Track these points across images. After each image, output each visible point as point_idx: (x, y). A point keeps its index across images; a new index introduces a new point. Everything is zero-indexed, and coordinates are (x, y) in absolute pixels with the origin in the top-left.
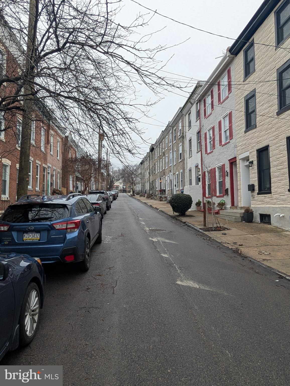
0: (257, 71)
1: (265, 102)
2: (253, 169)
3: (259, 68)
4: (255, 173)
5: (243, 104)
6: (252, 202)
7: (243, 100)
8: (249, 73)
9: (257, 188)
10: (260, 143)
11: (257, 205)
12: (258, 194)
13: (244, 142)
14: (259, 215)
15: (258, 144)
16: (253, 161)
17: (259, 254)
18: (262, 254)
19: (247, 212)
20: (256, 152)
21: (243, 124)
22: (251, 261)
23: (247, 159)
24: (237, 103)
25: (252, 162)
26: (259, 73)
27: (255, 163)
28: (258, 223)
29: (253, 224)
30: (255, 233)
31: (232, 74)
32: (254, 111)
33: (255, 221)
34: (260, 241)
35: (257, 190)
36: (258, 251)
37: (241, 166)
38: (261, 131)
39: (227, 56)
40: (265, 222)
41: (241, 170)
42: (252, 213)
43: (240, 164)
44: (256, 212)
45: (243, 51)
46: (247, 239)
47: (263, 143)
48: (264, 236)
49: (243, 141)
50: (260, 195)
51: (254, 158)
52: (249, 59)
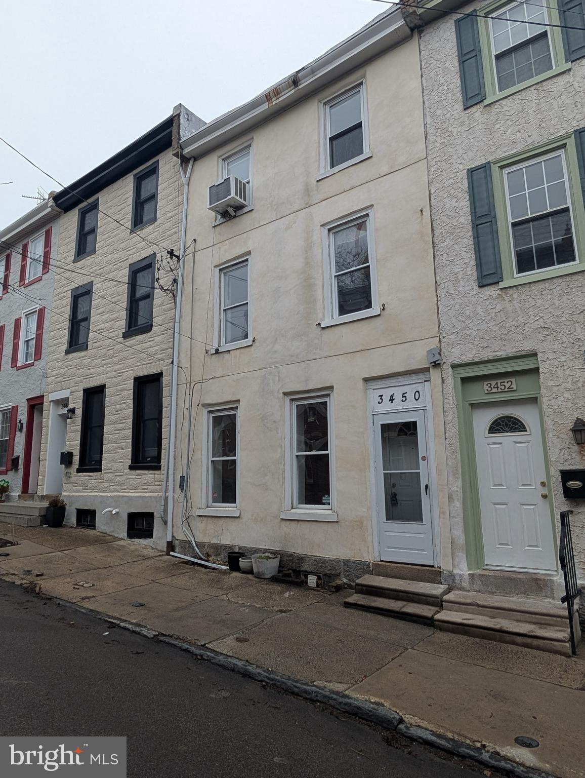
0: (98, 255)
1: (107, 310)
2: (73, 422)
3: (102, 250)
4: (76, 431)
5: (68, 301)
6: (65, 486)
7: (69, 294)
8: (84, 252)
9: (76, 459)
10: (91, 377)
11: (74, 491)
12: (78, 471)
13: (62, 371)
14: (76, 510)
15: (88, 380)
16: (74, 409)
17: (74, 588)
18: (80, 587)
19: (54, 507)
20: (82, 392)
21: (63, 337)
22: (59, 604)
23: (64, 402)
24: (56, 295)
25: (72, 411)
26: (101, 258)
27: (79, 412)
28: (71, 527)
29: (63, 530)
30: (67, 548)
31: (54, 239)
32: (86, 319)
33: (67, 524)
34: (77, 564)
35: (78, 463)
36: (73, 583)
37: (50, 415)
38: (94, 357)
39: (49, 206)
40: (86, 526)
41: (50, 422)
42: (63, 508)
43: (49, 410)
44: (70, 506)
45: (79, 210)
46: (51, 562)
47: (96, 379)
48: (82, 550)
49: (61, 368)
50: (81, 474)
51: (77, 403)
52: (87, 228)
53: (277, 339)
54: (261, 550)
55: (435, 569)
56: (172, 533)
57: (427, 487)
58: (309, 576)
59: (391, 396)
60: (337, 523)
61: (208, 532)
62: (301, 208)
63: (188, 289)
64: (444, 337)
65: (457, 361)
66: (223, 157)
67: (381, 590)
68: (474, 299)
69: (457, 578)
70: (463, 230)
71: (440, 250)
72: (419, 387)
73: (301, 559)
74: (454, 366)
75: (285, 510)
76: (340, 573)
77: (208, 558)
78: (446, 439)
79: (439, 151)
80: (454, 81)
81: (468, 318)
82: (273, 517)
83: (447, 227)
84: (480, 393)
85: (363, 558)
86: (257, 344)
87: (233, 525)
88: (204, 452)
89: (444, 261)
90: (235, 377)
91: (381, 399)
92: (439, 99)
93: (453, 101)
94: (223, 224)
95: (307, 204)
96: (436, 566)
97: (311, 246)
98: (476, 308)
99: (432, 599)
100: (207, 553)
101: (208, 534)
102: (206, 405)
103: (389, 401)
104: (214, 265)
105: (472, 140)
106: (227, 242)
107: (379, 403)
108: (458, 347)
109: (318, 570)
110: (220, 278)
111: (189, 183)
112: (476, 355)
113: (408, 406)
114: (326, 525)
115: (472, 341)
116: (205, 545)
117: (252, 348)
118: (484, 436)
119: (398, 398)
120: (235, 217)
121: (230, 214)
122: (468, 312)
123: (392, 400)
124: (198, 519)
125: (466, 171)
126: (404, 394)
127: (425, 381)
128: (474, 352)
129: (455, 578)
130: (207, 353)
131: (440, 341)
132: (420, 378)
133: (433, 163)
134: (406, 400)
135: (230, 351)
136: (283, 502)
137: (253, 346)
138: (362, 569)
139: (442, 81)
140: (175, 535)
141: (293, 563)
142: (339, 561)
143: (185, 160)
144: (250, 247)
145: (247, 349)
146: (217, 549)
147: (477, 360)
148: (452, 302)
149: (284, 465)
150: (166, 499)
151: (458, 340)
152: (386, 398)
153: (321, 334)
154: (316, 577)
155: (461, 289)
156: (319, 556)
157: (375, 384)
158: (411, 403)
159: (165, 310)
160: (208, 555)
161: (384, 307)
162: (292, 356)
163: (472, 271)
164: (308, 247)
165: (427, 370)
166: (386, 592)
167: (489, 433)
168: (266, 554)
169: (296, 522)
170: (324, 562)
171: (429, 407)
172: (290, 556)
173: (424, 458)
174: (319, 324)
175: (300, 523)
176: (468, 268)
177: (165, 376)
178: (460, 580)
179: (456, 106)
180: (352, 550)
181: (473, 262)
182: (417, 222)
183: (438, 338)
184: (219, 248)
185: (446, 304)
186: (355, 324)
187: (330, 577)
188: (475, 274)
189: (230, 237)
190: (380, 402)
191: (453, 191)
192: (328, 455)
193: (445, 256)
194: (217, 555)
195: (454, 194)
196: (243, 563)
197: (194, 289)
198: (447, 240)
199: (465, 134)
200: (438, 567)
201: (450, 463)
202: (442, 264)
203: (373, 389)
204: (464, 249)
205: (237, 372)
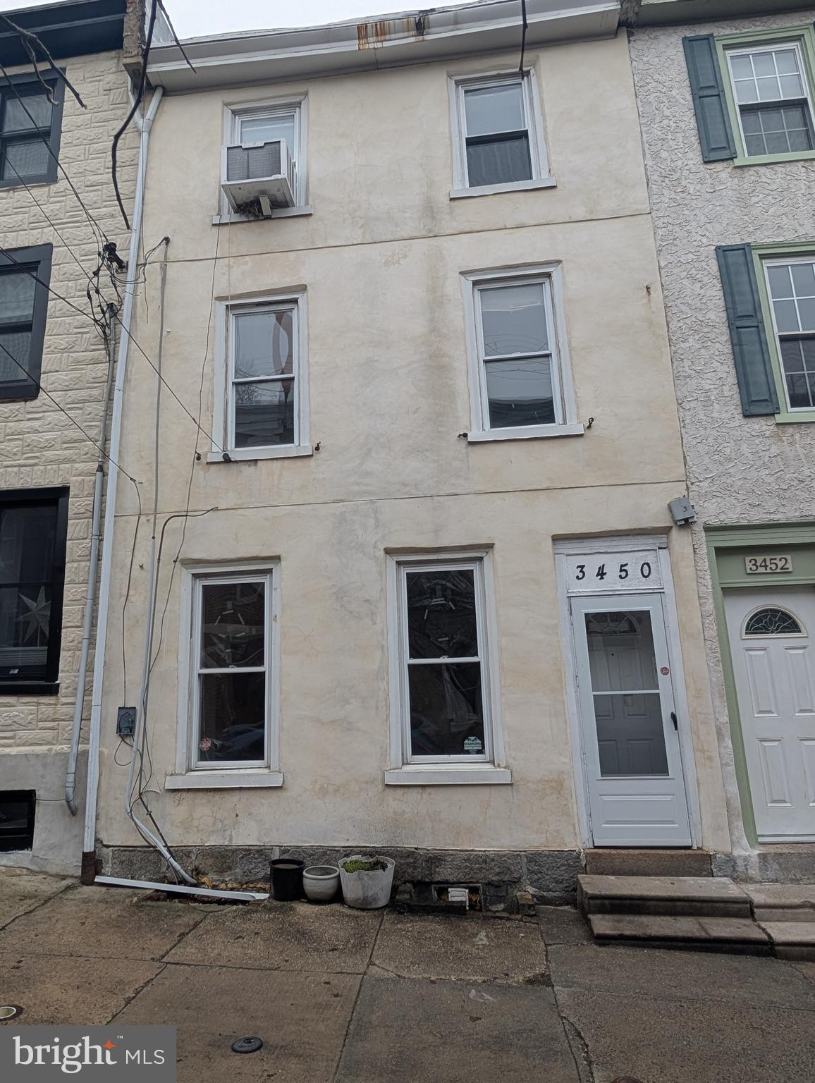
53: (370, 450)
54: (338, 851)
55: (695, 852)
56: (96, 833)
57: (674, 717)
58: (450, 890)
59: (600, 568)
60: (510, 788)
61: (195, 823)
62: (418, 235)
63: (148, 329)
64: (692, 484)
65: (715, 521)
66: (234, 107)
67: (641, 902)
68: (737, 433)
69: (740, 863)
70: (714, 330)
71: (678, 351)
72: (650, 558)
73: (435, 859)
74: (709, 529)
75: (392, 766)
76: (520, 878)
77: (198, 880)
78: (705, 639)
79: (669, 209)
80: (685, 118)
81: (730, 459)
82: (367, 782)
83: (688, 321)
84: (739, 571)
85: (566, 845)
86: (322, 454)
87: (264, 806)
88: (183, 656)
89: (687, 369)
90: (269, 512)
91: (581, 571)
92: (663, 136)
93: (686, 146)
94: (239, 225)
95: (430, 231)
96: (695, 847)
97: (442, 303)
98: (740, 446)
99: (735, 906)
100: (196, 869)
101: (197, 827)
102: (188, 563)
103: (597, 576)
104: (215, 295)
105: (718, 208)
106: (247, 258)
107: (578, 577)
108: (714, 501)
109: (471, 878)
110: (227, 322)
111: (150, 131)
112: (743, 516)
113: (630, 585)
114: (487, 790)
115: (735, 494)
116: (190, 852)
117: (312, 462)
118: (741, 637)
119: (612, 571)
120: (268, 218)
121: (260, 210)
122: (728, 451)
123: (601, 574)
124: (169, 799)
125: (714, 248)
126: (622, 566)
127: (660, 548)
128: (738, 510)
129: (735, 863)
130: (199, 458)
131: (688, 488)
132: (651, 542)
133: (659, 223)
134: (627, 575)
135: (256, 461)
136: (388, 753)
137: (314, 458)
138: (565, 865)
139: (667, 113)
140: (102, 836)
141: (415, 868)
142: (516, 856)
143: (143, 87)
144: (304, 277)
145: (299, 463)
146: (224, 858)
147: (744, 522)
148: (703, 432)
149: (388, 683)
150: (82, 758)
151: (713, 489)
152: (591, 571)
153: (467, 452)
154: (467, 891)
155: (715, 415)
156: (473, 851)
157: (569, 546)
158: (635, 581)
159: (77, 362)
160: (197, 872)
161: (590, 424)
162: (405, 485)
163: (730, 389)
164: (436, 302)
165: (666, 531)
166: (651, 903)
167: (746, 633)
168: (354, 858)
169: (420, 790)
170: (485, 861)
171: (669, 590)
172: (408, 856)
173: (665, 671)
174: (465, 435)
175: (429, 790)
176: (724, 387)
177: (76, 496)
178: (746, 865)
179: (690, 155)
180: (542, 833)
181: (732, 379)
182: (641, 303)
183: (684, 483)
184: (229, 267)
185: (693, 435)
186: (536, 444)
187: (498, 887)
188: (737, 396)
189: (254, 251)
190: (580, 577)
191: (693, 271)
192: (477, 665)
193: (687, 363)
194: (221, 871)
195: (698, 276)
196: (313, 882)
197: (164, 333)
198: (691, 340)
199: (708, 196)
200: (699, 848)
201: (714, 679)
202: (684, 374)
203: (567, 555)
204: (717, 358)
205: (275, 504)
